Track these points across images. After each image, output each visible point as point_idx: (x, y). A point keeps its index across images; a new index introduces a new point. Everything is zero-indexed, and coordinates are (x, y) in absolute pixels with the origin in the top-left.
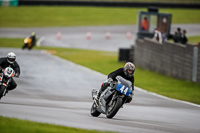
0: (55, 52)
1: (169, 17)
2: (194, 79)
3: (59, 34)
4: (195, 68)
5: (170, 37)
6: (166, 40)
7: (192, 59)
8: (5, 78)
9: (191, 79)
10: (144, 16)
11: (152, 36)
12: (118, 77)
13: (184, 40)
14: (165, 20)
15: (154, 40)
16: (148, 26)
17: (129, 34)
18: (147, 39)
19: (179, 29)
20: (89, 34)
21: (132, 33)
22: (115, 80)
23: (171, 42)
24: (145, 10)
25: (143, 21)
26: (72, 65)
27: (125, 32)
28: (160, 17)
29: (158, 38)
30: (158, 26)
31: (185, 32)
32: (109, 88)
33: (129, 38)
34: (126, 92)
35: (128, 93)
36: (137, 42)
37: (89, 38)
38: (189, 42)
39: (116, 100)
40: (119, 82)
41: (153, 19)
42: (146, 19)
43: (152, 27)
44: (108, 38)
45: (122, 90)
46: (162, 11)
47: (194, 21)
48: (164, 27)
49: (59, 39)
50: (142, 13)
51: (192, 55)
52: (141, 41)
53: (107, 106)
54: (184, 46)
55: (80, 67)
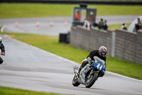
0: (14, 36)
1: (95, 11)
2: (113, 55)
3: (17, 23)
4: (113, 47)
5: (95, 25)
6: (92, 27)
7: (111, 41)
9: (110, 55)
10: (77, 10)
11: (82, 24)
13: (106, 27)
14: (92, 13)
15: (84, 27)
16: (80, 17)
17: (66, 23)
18: (79, 26)
19: (102, 20)
20: (38, 23)
21: (69, 22)
23: (96, 28)
24: (78, 6)
25: (76, 14)
26: (26, 45)
27: (63, 22)
28: (89, 11)
29: (87, 26)
30: (87, 17)
31: (106, 21)
32: (88, 65)
33: (66, 26)
34: (101, 68)
35: (102, 69)
36: (72, 29)
37: (38, 26)
38: (109, 29)
39: (93, 74)
40: (96, 61)
41: (84, 12)
42: (78, 12)
43: (83, 18)
44: (51, 26)
45: (98, 67)
46: (90, 7)
47: (112, 14)
48: (91, 18)
49: (16, 26)
50: (76, 8)
51: (111, 38)
52: (75, 28)
53: (86, 78)
54: (105, 31)
55: (31, 47)
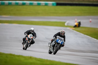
8: (29, 39)
12: (58, 37)
22: (56, 38)
35: (62, 43)
37: (91, 22)
39: (57, 46)
45: (59, 42)
53: (53, 49)
